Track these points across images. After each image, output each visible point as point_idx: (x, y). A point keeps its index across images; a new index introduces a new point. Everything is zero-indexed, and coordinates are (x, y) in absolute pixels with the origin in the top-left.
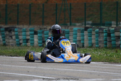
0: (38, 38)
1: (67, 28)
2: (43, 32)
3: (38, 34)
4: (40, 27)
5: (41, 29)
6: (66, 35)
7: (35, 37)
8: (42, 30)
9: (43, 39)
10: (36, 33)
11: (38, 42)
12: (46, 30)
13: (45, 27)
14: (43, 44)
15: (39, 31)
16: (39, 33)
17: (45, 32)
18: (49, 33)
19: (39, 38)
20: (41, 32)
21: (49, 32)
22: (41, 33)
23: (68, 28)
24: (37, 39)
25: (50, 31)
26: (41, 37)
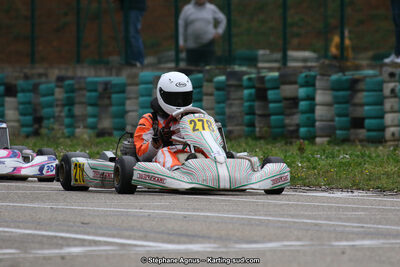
0: (17, 109)
1: (114, 72)
2: (35, 89)
3: (20, 95)
4: (26, 71)
5: (26, 77)
6: (114, 96)
7: (7, 105)
8: (31, 82)
9: (35, 110)
10: (11, 91)
11: (18, 121)
12: (43, 79)
13: (41, 71)
14: (36, 126)
15: (21, 83)
16: (23, 91)
17: (43, 87)
18: (57, 90)
19: (21, 107)
20: (31, 87)
21: (58, 86)
22: (29, 91)
23: (117, 75)
24: (17, 113)
25: (60, 84)
26: (29, 103)
